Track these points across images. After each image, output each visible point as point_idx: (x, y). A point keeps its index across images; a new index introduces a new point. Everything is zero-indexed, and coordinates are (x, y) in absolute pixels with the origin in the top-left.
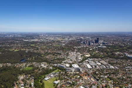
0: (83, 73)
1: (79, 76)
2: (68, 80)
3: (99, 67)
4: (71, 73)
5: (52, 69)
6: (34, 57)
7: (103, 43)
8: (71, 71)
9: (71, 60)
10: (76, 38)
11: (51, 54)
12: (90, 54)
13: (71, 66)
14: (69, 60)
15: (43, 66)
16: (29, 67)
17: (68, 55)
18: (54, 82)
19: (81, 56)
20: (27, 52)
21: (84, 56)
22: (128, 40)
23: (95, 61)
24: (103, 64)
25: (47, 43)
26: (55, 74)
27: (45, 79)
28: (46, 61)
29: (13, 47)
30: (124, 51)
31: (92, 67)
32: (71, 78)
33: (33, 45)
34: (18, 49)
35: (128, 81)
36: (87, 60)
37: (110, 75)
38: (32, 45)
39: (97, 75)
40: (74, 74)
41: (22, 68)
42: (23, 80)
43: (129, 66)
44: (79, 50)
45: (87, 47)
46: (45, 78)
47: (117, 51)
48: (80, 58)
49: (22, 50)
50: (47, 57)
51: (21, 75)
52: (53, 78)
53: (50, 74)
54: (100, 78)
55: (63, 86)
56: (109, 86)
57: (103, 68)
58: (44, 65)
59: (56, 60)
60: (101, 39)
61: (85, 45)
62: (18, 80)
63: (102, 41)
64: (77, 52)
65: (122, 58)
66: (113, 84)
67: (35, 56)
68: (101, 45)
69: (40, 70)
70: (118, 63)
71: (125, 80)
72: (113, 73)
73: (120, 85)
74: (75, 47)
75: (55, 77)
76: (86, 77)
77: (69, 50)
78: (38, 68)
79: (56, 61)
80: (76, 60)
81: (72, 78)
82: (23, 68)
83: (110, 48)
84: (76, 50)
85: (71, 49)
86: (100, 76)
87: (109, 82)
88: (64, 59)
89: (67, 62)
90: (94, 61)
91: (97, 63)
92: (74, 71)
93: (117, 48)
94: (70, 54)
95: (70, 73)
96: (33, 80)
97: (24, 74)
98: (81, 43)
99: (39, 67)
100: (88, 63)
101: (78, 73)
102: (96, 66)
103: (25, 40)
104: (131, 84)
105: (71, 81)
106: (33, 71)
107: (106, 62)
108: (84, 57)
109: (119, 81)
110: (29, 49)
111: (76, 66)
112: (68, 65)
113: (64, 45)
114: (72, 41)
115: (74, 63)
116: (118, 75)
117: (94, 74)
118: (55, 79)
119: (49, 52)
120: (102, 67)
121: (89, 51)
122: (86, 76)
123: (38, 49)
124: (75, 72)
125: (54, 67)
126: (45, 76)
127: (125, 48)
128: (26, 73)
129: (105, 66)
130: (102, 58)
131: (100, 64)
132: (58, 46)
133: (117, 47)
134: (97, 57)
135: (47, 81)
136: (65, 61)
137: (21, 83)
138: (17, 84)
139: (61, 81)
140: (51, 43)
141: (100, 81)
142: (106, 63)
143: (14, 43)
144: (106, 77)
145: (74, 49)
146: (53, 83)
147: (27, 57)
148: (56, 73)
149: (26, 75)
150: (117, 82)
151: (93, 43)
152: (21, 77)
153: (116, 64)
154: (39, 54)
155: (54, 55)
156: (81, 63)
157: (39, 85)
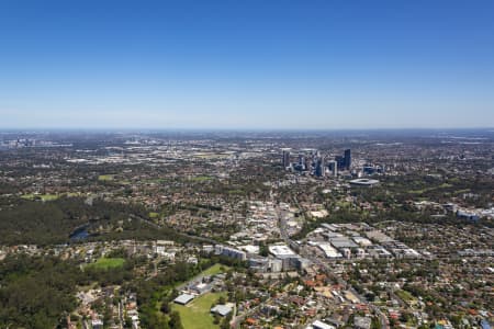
0: (313, 275)
1: (300, 288)
2: (262, 300)
3: (366, 252)
4: (270, 278)
5: (196, 262)
6: (121, 222)
7: (366, 170)
8: (269, 270)
9: (262, 231)
10: (264, 151)
11: (184, 208)
12: (326, 207)
13: (265, 253)
14: (254, 229)
15: (163, 253)
16: (110, 257)
17: (245, 211)
18: (214, 310)
19: (296, 215)
20: (90, 203)
21: (306, 215)
22: (452, 157)
23: (348, 232)
24: (377, 242)
25: (161, 170)
26: (211, 280)
27: (176, 300)
28: (169, 234)
29: (30, 185)
30: (445, 196)
31: (340, 255)
32: (273, 295)
33: (110, 178)
34: (54, 194)
35: (475, 298)
36: (319, 230)
37: (410, 281)
38: (102, 178)
39: (365, 280)
40: (280, 279)
41: (84, 261)
42: (95, 306)
43: (469, 246)
44: (284, 194)
45: (310, 184)
46: (176, 294)
47: (421, 196)
48: (292, 224)
49: (70, 195)
50: (172, 220)
51: (86, 287)
52: (206, 297)
53: (192, 282)
54: (377, 290)
55: (249, 324)
56: (412, 316)
57: (380, 256)
58: (164, 251)
59: (206, 230)
60: (357, 155)
61: (304, 175)
62: (77, 305)
63: (362, 163)
64: (278, 203)
65: (441, 222)
66: (426, 311)
67: (125, 218)
68: (360, 175)
69: (152, 267)
70: (431, 239)
71: (465, 296)
72: (419, 274)
73: (452, 314)
74: (267, 184)
75: (213, 291)
76: (326, 289)
77: (249, 195)
78: (144, 260)
79: (207, 235)
80: (277, 230)
81: (278, 294)
82: (89, 262)
83: (392, 184)
84: (272, 195)
85: (255, 192)
86: (377, 284)
87: (413, 302)
88: (233, 226)
89: (246, 238)
90: (343, 231)
91: (358, 241)
92: (278, 270)
93: (419, 187)
94: (253, 207)
95: (266, 275)
96: (134, 304)
97: (96, 283)
98: (287, 168)
99: (149, 256)
100: (326, 238)
101: (293, 274)
102: (354, 252)
103: (74, 161)
104: (486, 307)
105: (275, 304)
106: (128, 273)
107: (389, 235)
108: (307, 218)
109: (443, 299)
110: (95, 191)
111: (282, 250)
112: (253, 249)
113: (223, 175)
114: (252, 160)
115: (273, 242)
116: (438, 278)
117: (354, 279)
118: (215, 298)
119: (176, 201)
120: (378, 252)
121: (320, 198)
122: (325, 285)
123: (129, 192)
124: (282, 271)
125: (202, 255)
126: (178, 288)
127: (445, 185)
128: (103, 279)
129: (387, 247)
130: (370, 221)
131: (367, 242)
132: (203, 179)
133: (417, 183)
134: (354, 220)
135: (188, 306)
136: (240, 234)
137: (91, 318)
138: (74, 319)
139: (240, 306)
140: (176, 171)
141: (378, 301)
142: (389, 239)
143: (33, 172)
144: (397, 285)
145: (267, 189)
146: (212, 312)
147: (93, 221)
148: (214, 276)
149: (103, 286)
150: (440, 304)
151: (330, 169)
152: (88, 296)
153: (423, 242)
154: (140, 211)
155: (194, 212)
156: (300, 238)
157: (160, 320)
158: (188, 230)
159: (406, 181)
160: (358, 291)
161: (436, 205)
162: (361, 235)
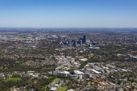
0: (95, 79)
4: (81, 81)
9: (66, 66)
10: (44, 37)
12: (85, 57)
15: (33, 75)
19: (76, 61)
21: (79, 60)
23: (98, 65)
24: (111, 68)
26: (59, 83)
32: (85, 86)
36: (88, 65)
37: (129, 78)
44: (66, 53)
45: (74, 49)
48: (76, 63)
51: (12, 88)
57: (115, 72)
61: (69, 46)
64: (66, 56)
70: (128, 66)
72: (130, 76)
75: (62, 86)
76: (103, 82)
77: (52, 54)
79: (45, 68)
85: (54, 53)
86: (119, 80)
87: (133, 84)
89: (61, 69)
91: (104, 68)
92: (82, 78)
94: (57, 58)
95: (78, 80)
98: (60, 43)
100: (92, 68)
101: (88, 79)
107: (113, 65)
111: (79, 72)
112: (67, 72)
113: (34, 47)
120: (113, 71)
121: (81, 54)
125: (49, 75)
129: (116, 69)
131: (107, 68)
141: (122, 85)
142: (114, 67)
144: (125, 80)
153: (126, 67)
155: (34, 60)
156: (82, 68)
158: (36, 67)
159: (109, 47)
160: (114, 82)
161: (124, 55)
162: (104, 66)
